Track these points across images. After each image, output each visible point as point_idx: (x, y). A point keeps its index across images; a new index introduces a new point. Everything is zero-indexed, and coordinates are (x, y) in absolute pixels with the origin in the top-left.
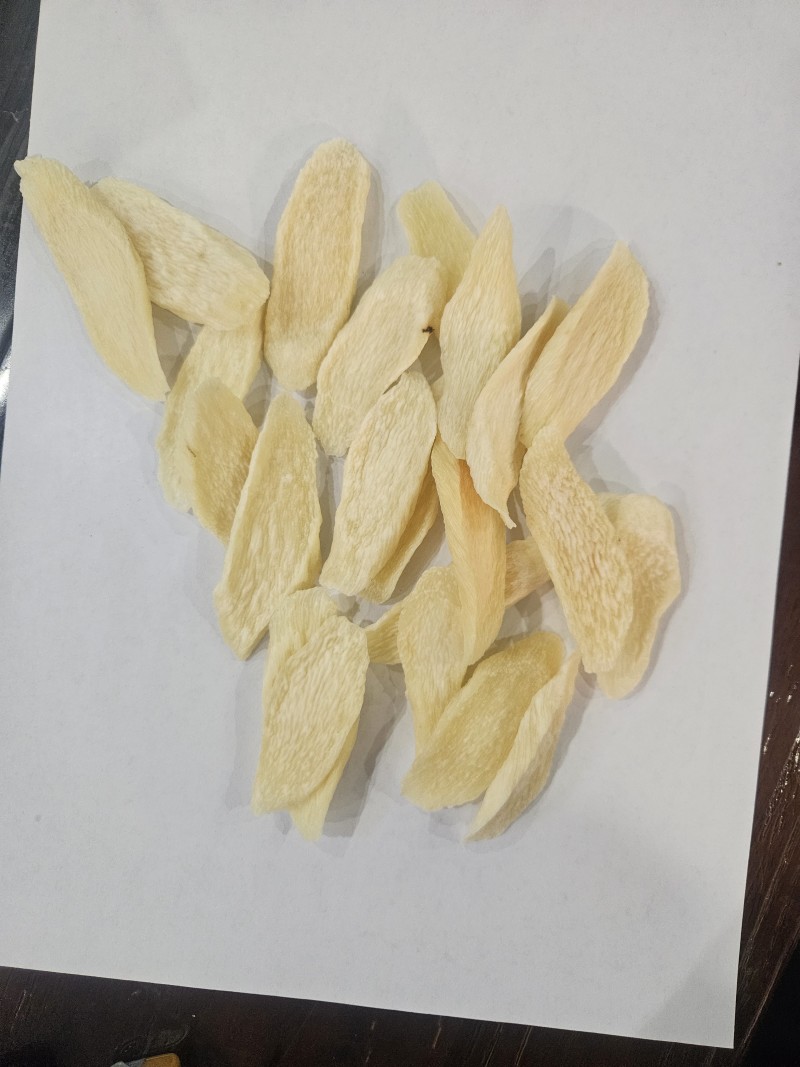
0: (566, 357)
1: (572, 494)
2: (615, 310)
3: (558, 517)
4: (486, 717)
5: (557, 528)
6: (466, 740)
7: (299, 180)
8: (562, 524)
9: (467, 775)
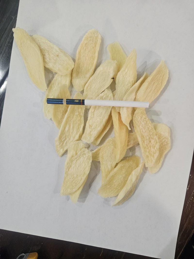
0: (147, 88)
1: (146, 122)
2: (160, 77)
3: (142, 128)
4: (120, 176)
5: (142, 130)
6: (114, 181)
7: (84, 39)
8: (143, 129)
9: (114, 190)
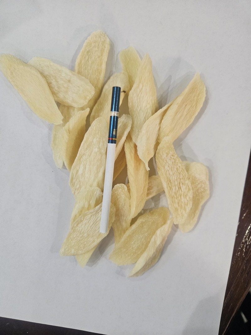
0: (176, 113)
1: (174, 161)
2: (194, 97)
3: (168, 169)
4: (140, 235)
5: (168, 172)
6: (132, 243)
7: (85, 44)
8: (170, 171)
9: (132, 255)
